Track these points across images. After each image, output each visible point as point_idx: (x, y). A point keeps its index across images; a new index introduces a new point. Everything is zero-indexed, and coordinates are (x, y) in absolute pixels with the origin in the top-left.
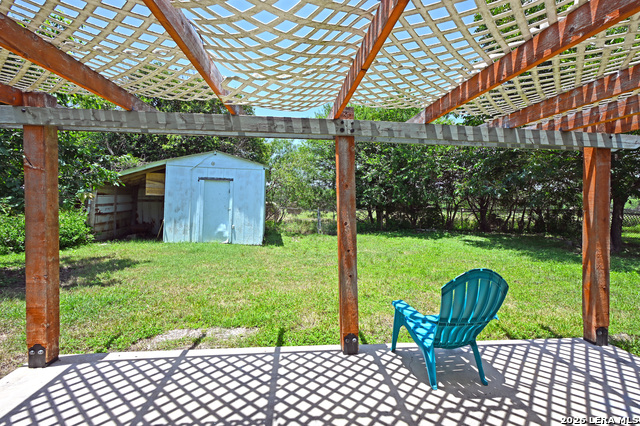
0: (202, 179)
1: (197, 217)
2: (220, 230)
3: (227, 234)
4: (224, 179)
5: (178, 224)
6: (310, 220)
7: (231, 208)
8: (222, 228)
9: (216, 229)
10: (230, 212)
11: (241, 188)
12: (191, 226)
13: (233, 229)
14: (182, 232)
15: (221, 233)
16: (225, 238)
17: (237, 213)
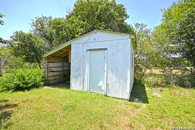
0: (89, 50)
1: (86, 75)
2: (99, 84)
3: (103, 88)
4: (102, 49)
5: (77, 79)
6: (161, 73)
7: (106, 69)
8: (101, 83)
9: (97, 84)
10: (106, 72)
11: (113, 54)
12: (83, 81)
13: (107, 85)
14: (79, 84)
15: (100, 87)
16: (103, 91)
17: (110, 74)
